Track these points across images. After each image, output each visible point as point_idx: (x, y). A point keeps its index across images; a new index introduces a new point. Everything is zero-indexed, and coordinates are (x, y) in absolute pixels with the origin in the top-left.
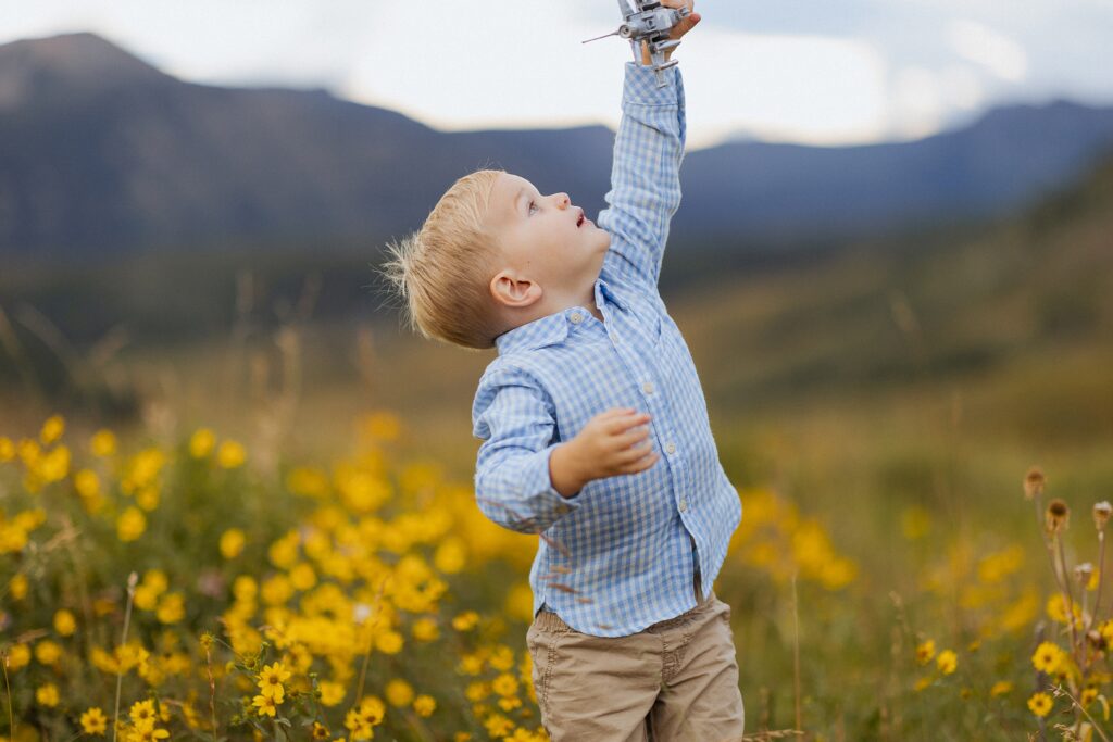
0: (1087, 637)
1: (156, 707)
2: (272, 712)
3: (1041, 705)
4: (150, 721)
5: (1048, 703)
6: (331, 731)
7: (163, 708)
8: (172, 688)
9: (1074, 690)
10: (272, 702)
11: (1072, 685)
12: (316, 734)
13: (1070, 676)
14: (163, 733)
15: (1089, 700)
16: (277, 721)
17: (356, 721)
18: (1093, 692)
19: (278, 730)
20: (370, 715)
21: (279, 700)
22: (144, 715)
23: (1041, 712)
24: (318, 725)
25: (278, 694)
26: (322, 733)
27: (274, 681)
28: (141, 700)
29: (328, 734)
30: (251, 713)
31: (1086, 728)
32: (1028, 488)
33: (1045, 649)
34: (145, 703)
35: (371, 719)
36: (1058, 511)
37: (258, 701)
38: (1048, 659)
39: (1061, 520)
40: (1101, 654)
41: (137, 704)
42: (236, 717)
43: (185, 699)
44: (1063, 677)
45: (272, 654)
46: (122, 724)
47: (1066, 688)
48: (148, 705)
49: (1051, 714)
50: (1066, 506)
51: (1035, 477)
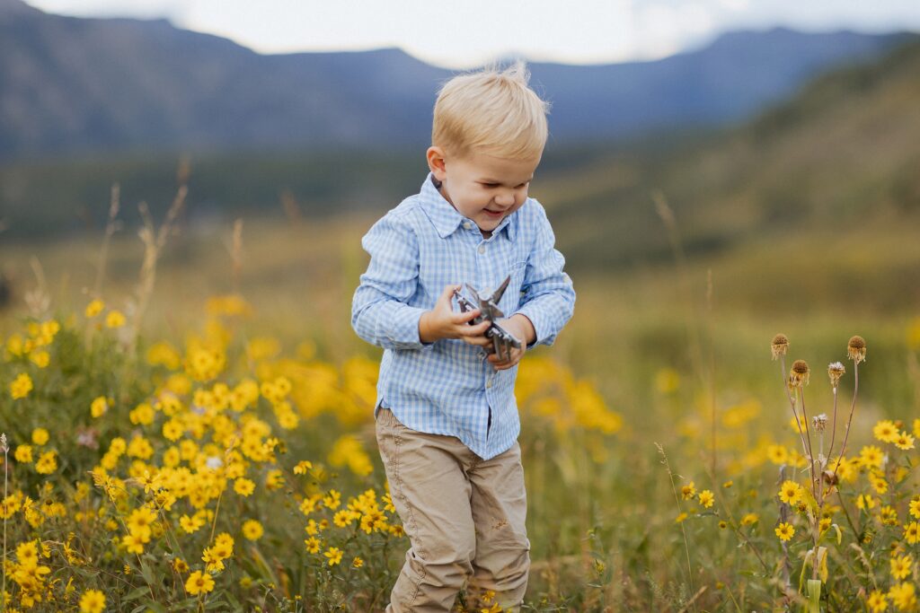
0: (823, 474)
1: (38, 546)
2: (140, 550)
3: (785, 533)
4: (34, 559)
5: (791, 532)
6: (189, 564)
7: (45, 546)
8: (51, 530)
9: (813, 520)
10: (139, 541)
11: (810, 515)
12: (177, 568)
13: (809, 508)
14: (45, 570)
15: (825, 527)
16: (144, 557)
17: (209, 555)
18: (829, 521)
19: (143, 565)
20: (222, 550)
21: (146, 539)
22: (28, 554)
23: (785, 538)
24: (178, 561)
25: (145, 534)
26: (182, 567)
27: (141, 523)
28: (26, 541)
29: (187, 567)
30: (121, 550)
31: (822, 550)
32: (774, 350)
33: (788, 485)
34: (29, 544)
35: (222, 554)
36: (801, 370)
37: (127, 540)
38: (791, 494)
39: (802, 377)
40: (835, 488)
41: (22, 545)
42: (108, 554)
43: (64, 539)
44: (803, 509)
45: (139, 499)
46: (10, 563)
47: (806, 518)
48: (31, 546)
49: (793, 539)
50: (807, 365)
51: (780, 342)
